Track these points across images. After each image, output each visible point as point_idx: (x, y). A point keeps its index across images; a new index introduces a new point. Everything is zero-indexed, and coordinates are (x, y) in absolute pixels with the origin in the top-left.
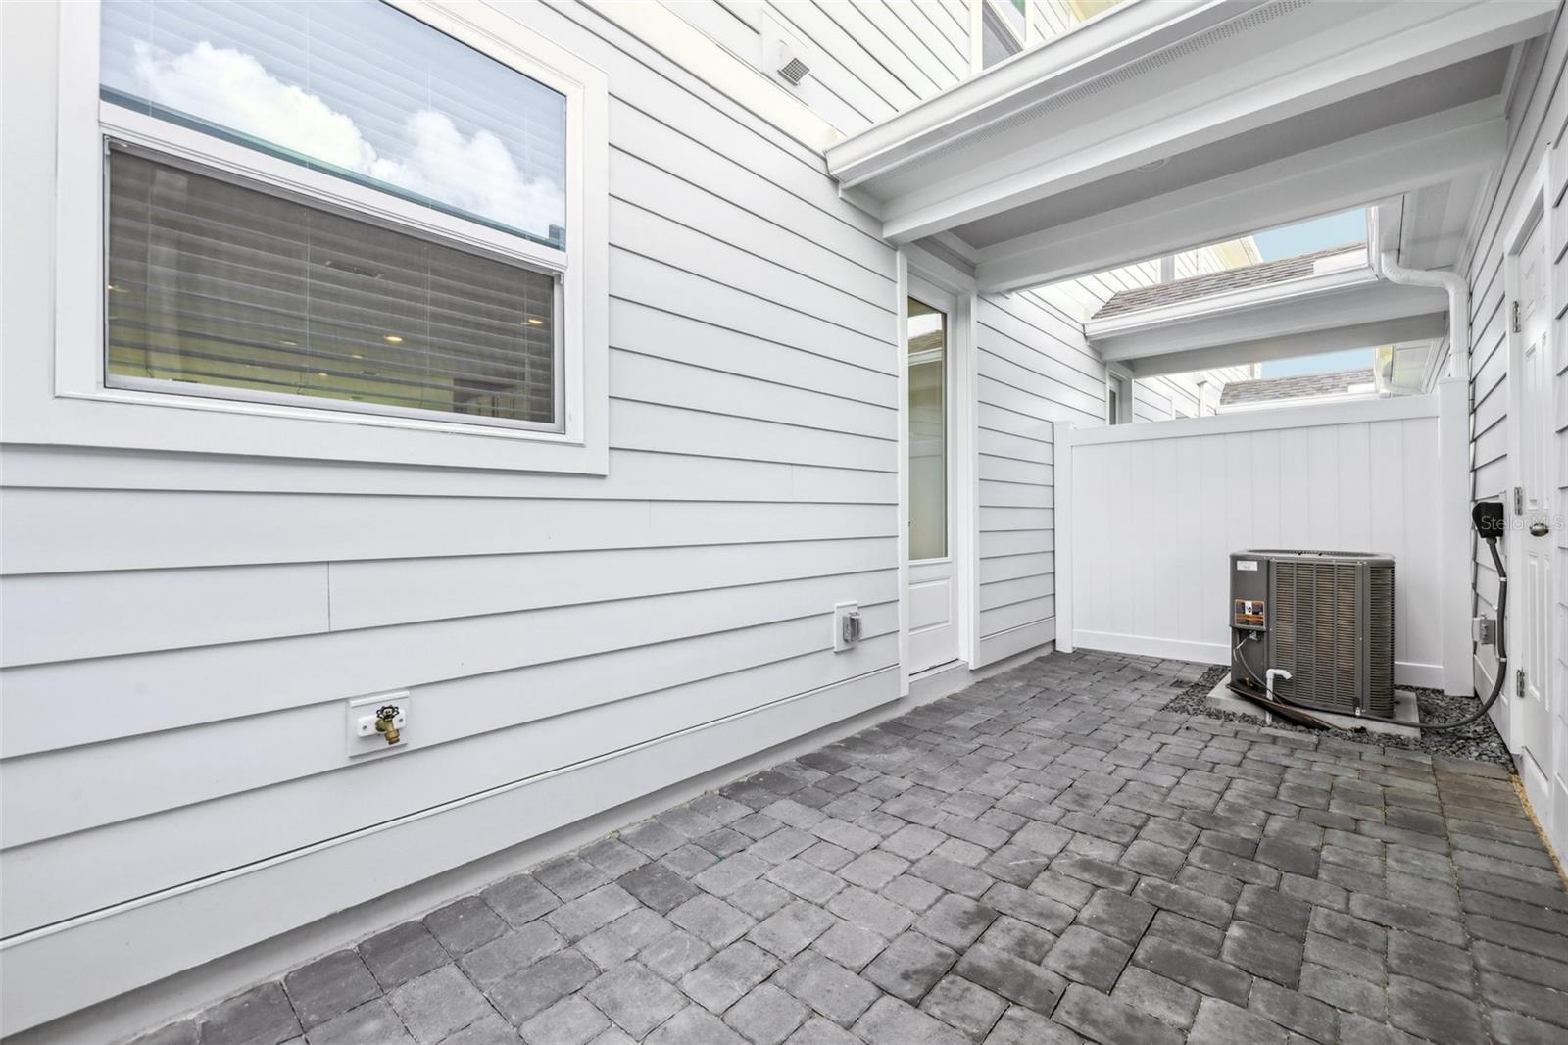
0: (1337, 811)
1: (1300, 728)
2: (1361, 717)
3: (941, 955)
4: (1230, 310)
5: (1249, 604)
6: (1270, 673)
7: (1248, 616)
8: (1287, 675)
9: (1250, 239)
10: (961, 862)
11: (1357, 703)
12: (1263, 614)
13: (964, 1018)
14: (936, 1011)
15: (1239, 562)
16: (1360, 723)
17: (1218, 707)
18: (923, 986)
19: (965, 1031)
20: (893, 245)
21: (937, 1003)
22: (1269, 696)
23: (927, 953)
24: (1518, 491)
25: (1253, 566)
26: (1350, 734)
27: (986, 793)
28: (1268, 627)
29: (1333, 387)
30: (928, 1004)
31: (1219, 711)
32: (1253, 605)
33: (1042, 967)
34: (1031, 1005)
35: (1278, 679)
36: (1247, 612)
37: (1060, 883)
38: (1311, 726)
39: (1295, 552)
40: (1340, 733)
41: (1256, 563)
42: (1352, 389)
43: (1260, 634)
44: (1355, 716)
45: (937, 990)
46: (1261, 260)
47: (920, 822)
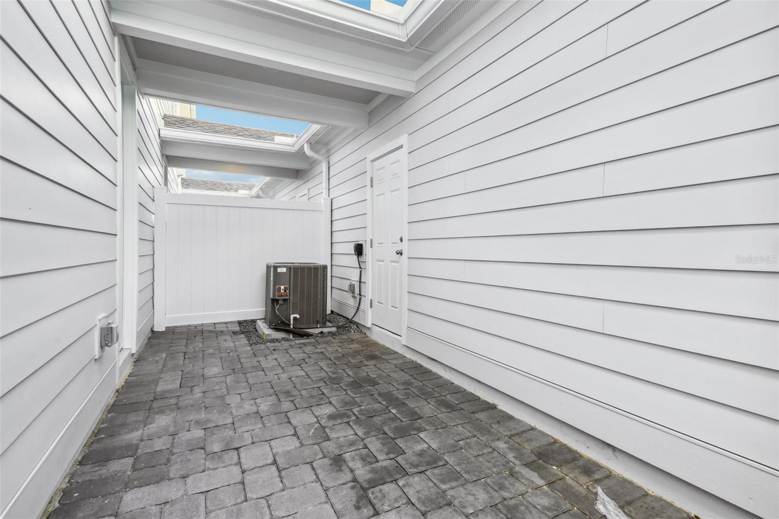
0: (354, 361)
1: (305, 337)
2: (320, 327)
3: (353, 488)
4: (230, 145)
5: (282, 287)
6: (292, 317)
7: (282, 293)
8: (298, 316)
9: (194, 107)
10: (293, 447)
11: (318, 322)
12: (288, 291)
13: (396, 500)
14: (386, 508)
15: (279, 269)
16: (320, 330)
17: (271, 338)
18: (368, 504)
19: (403, 504)
20: (115, 29)
21: (382, 505)
22: (292, 326)
23: (348, 492)
24: (371, 240)
25: (284, 270)
26: (319, 335)
27: (248, 413)
28: (289, 297)
29: (231, 189)
30: (381, 508)
31: (273, 339)
32: (284, 288)
33: (380, 462)
34: (400, 476)
35: (295, 318)
36: (282, 291)
37: (337, 429)
38: (308, 335)
39: (299, 263)
40: (317, 335)
41: (285, 268)
42: (240, 192)
43: (285, 300)
44: (317, 328)
45: (374, 501)
46: (194, 117)
47: (243, 444)
